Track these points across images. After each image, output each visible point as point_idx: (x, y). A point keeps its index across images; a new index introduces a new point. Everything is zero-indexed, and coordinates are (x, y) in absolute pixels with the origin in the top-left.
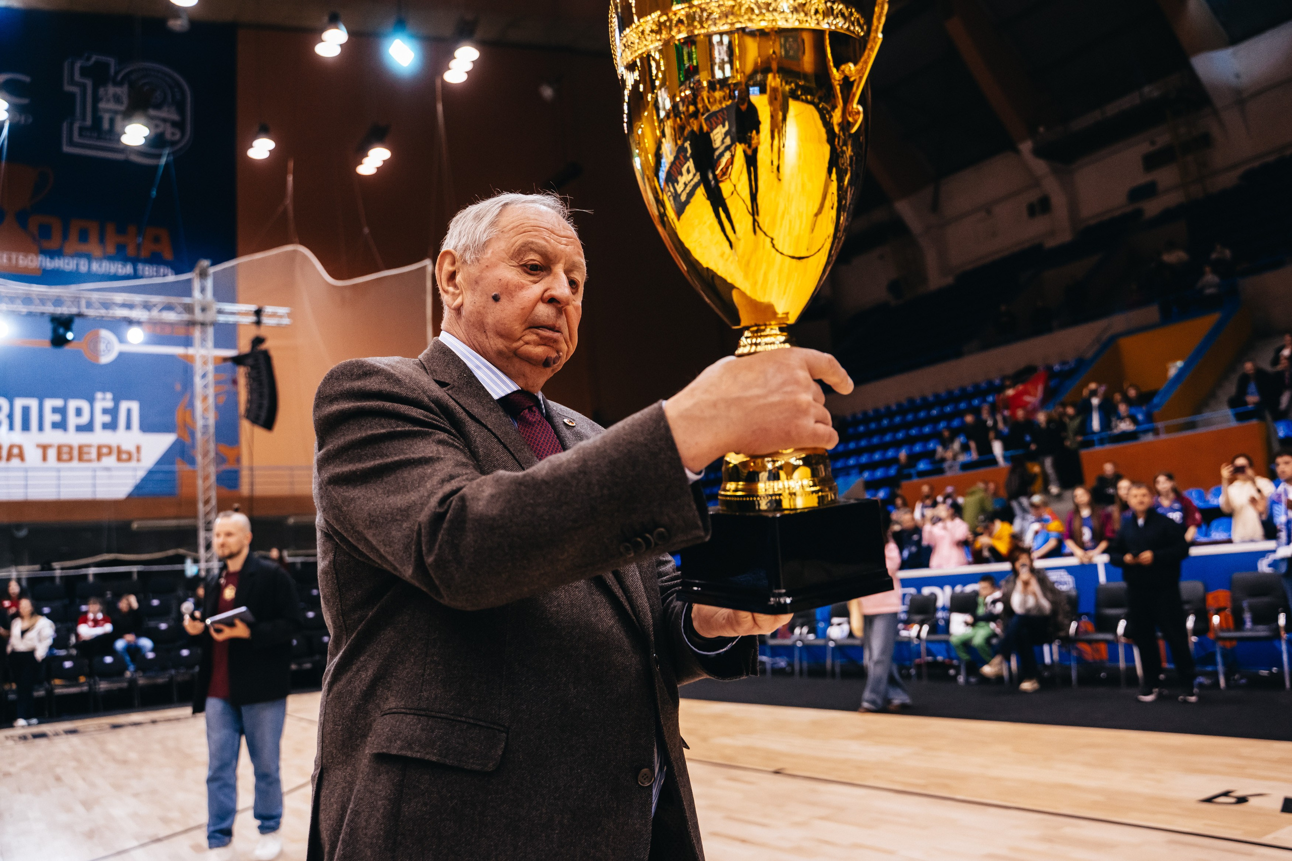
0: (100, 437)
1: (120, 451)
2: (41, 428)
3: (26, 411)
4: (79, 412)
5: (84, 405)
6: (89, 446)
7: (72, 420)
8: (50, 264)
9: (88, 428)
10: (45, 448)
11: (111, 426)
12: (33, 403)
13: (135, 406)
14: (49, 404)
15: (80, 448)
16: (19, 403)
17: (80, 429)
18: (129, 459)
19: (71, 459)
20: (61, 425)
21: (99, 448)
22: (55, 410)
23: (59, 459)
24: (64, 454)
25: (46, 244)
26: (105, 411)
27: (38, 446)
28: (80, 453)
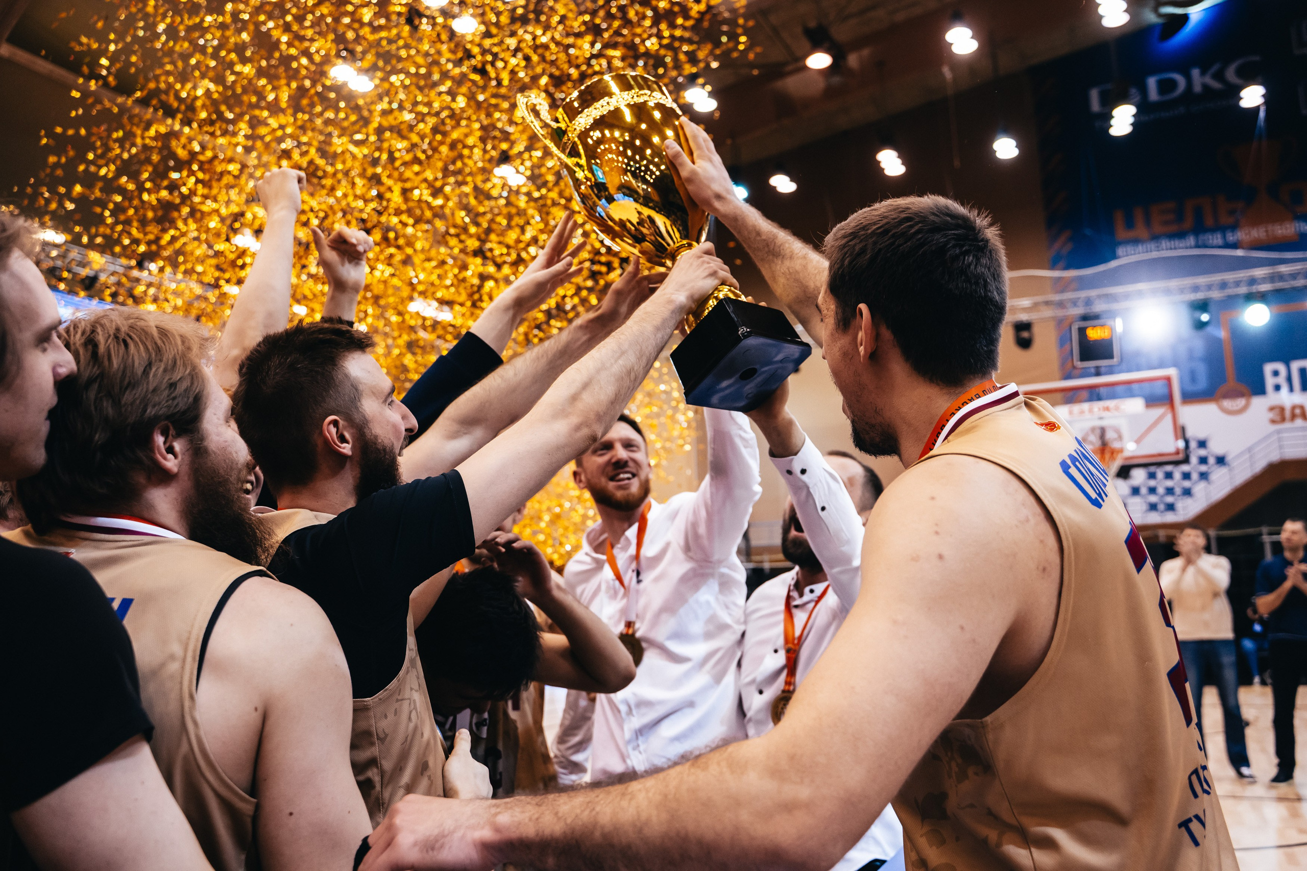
3: (1303, 371)
8: (1303, 227)
16: (1295, 365)
25: (1299, 210)
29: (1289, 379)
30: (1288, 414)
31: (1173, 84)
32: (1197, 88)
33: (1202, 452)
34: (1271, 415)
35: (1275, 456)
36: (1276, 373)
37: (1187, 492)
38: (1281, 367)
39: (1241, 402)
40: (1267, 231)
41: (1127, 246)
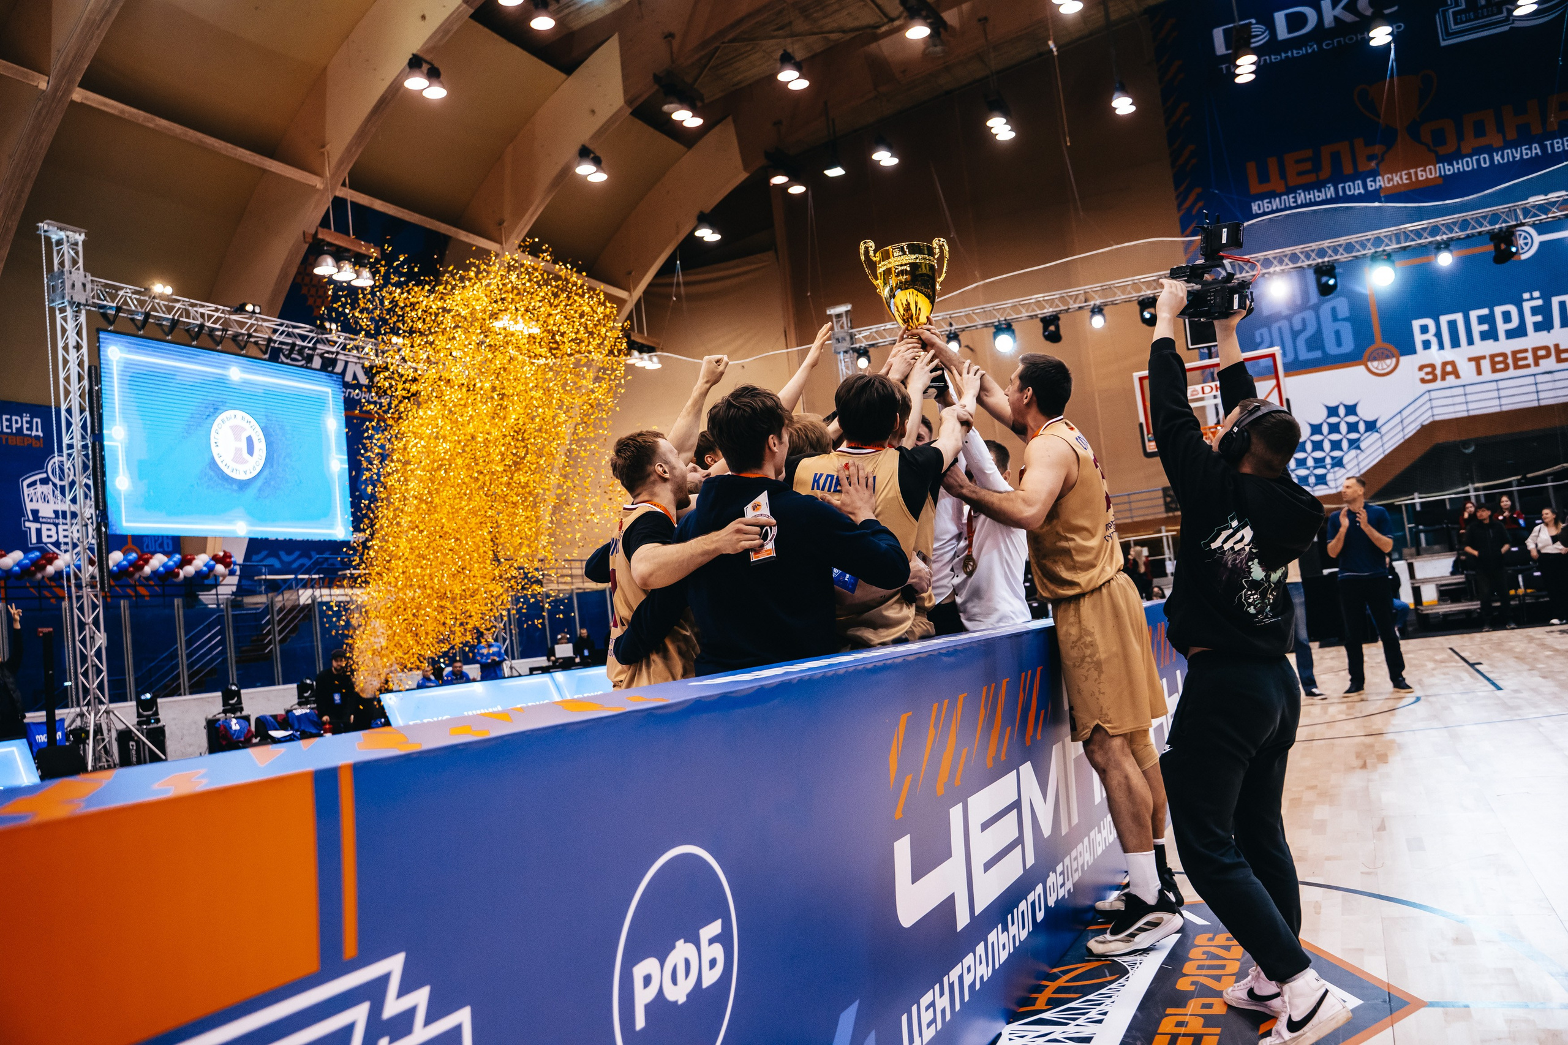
0: (1534, 339)
1: (1558, 351)
2: (1471, 342)
3: (1452, 325)
4: (1507, 317)
5: (1512, 309)
6: (1526, 351)
7: (1502, 327)
8: (1448, 170)
9: (1519, 332)
10: (1477, 360)
11: (1545, 325)
12: (1459, 317)
14: (1474, 314)
15: (1514, 353)
16: (1444, 319)
17: (1510, 334)
19: (1506, 368)
20: (1490, 335)
21: (1535, 350)
22: (1481, 320)
23: (1495, 370)
24: (1499, 363)
25: (1442, 150)
26: (1535, 311)
27: (1470, 360)
28: (1516, 360)
29: (1438, 335)
30: (1438, 372)
31: (1302, 19)
32: (1328, 21)
33: (1352, 419)
34: (1422, 374)
35: (1426, 419)
36: (1424, 329)
37: (1338, 463)
38: (1430, 322)
39: (1390, 363)
40: (1409, 174)
41: (1262, 200)
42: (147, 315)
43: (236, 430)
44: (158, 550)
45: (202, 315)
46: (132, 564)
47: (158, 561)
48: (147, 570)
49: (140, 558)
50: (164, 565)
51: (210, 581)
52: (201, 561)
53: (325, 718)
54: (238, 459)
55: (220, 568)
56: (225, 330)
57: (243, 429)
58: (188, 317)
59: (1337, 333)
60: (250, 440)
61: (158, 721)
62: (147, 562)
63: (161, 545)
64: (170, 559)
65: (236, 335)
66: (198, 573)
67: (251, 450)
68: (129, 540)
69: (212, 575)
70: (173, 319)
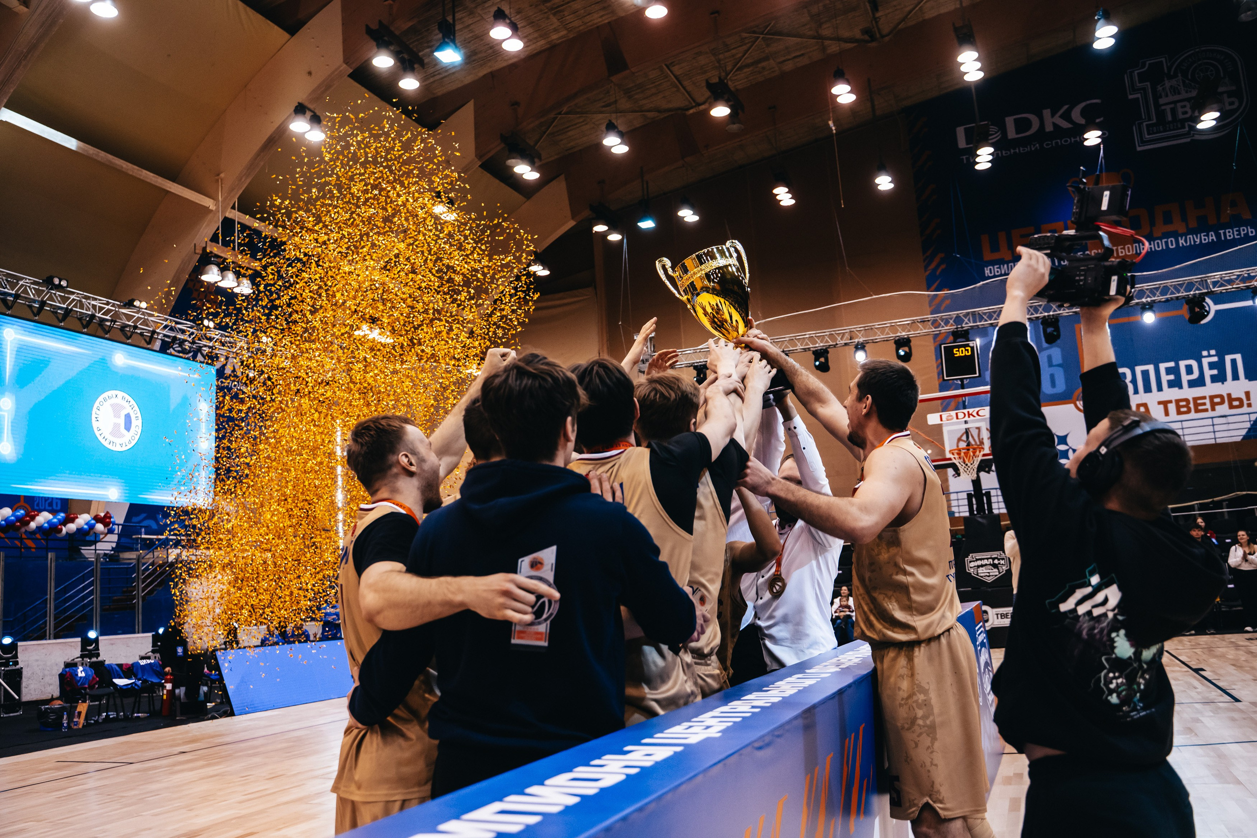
0: (1211, 389)
1: (1231, 399)
2: (1160, 389)
3: (1145, 374)
4: (1189, 369)
5: (1194, 363)
6: (1204, 398)
7: (1185, 378)
9: (1199, 382)
10: (1165, 404)
11: (1220, 378)
12: (1150, 368)
13: (1238, 357)
14: (1163, 366)
15: (1195, 399)
16: (1139, 369)
17: (1192, 384)
18: (1241, 406)
19: (1189, 411)
20: (1176, 383)
21: (1212, 398)
22: (1169, 371)
23: (1179, 413)
24: (1182, 407)
26: (1212, 366)
27: (1160, 403)
28: (1196, 405)
32: (1048, 126)
41: (993, 266)
42: (43, 304)
43: (116, 408)
44: (47, 508)
45: (94, 306)
46: (18, 519)
47: (43, 518)
48: (33, 525)
49: (27, 514)
50: (49, 522)
51: (90, 538)
52: (83, 520)
53: (167, 669)
54: (115, 432)
55: (100, 527)
56: (113, 321)
57: (123, 408)
58: (82, 307)
59: (1052, 377)
60: (128, 417)
61: (16, 663)
62: (33, 518)
63: (51, 504)
64: (55, 517)
65: (124, 326)
66: (80, 530)
67: (128, 427)
68: (22, 500)
69: (92, 533)
70: (67, 308)
